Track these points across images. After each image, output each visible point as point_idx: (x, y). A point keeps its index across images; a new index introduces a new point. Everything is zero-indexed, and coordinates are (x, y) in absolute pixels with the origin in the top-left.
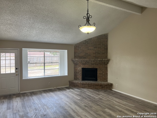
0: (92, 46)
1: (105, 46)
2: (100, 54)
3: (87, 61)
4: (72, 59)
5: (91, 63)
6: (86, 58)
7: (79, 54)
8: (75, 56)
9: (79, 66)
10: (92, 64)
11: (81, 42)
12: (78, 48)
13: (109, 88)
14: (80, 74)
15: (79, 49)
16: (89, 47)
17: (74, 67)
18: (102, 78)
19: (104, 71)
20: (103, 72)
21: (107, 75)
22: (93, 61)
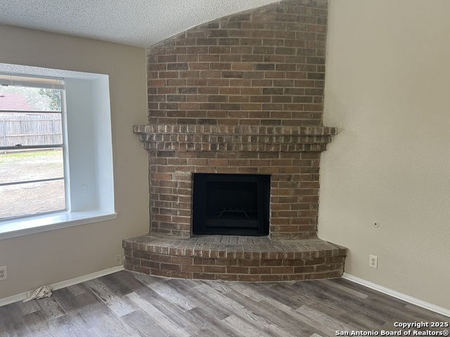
0: (246, 58)
1: (315, 60)
2: (288, 99)
3: (220, 138)
4: (135, 127)
5: (242, 148)
6: (213, 122)
7: (178, 98)
8: (152, 113)
9: (176, 162)
10: (246, 153)
11: (189, 33)
12: (170, 67)
13: (328, 271)
14: (185, 206)
15: (174, 75)
16: (232, 63)
17: (152, 170)
18: (294, 222)
19: (304, 185)
20: (297, 192)
21: (316, 207)
22: (254, 138)
